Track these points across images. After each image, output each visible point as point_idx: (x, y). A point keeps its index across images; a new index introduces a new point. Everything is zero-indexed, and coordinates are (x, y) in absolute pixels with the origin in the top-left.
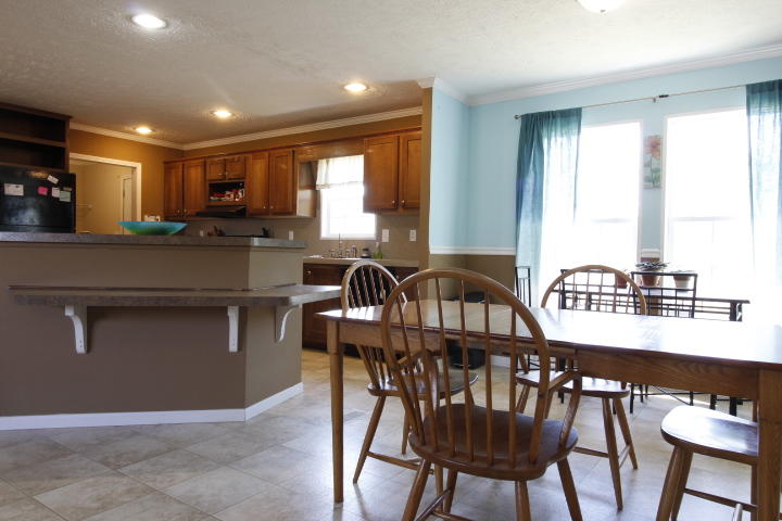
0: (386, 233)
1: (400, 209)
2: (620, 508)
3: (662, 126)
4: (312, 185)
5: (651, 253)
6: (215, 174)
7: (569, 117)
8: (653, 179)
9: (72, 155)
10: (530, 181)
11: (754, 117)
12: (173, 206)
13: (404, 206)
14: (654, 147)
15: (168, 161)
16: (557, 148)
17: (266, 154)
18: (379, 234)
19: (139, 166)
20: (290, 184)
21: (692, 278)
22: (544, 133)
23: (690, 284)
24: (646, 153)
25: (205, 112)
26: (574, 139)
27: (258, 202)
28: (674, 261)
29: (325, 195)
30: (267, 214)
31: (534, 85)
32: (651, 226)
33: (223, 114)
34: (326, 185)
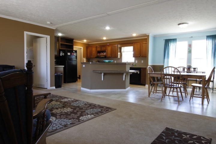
0: (136, 62)
1: (141, 57)
2: (186, 97)
3: (191, 42)
4: (121, 52)
5: (189, 65)
6: (99, 49)
7: (174, 40)
8: (190, 52)
9: (74, 46)
10: (167, 51)
11: (208, 41)
12: (89, 55)
13: (142, 56)
14: (190, 46)
15: (88, 46)
16: (172, 46)
17: (111, 46)
18: (135, 61)
19: (82, 48)
20: (117, 52)
21: (197, 69)
22: (170, 43)
23: (196, 70)
24: (188, 47)
25: (101, 38)
26: (175, 44)
27: (109, 55)
28: (193, 66)
29: (123, 54)
30: (111, 57)
31: (168, 34)
32: (189, 60)
33: (105, 38)
34: (124, 52)
